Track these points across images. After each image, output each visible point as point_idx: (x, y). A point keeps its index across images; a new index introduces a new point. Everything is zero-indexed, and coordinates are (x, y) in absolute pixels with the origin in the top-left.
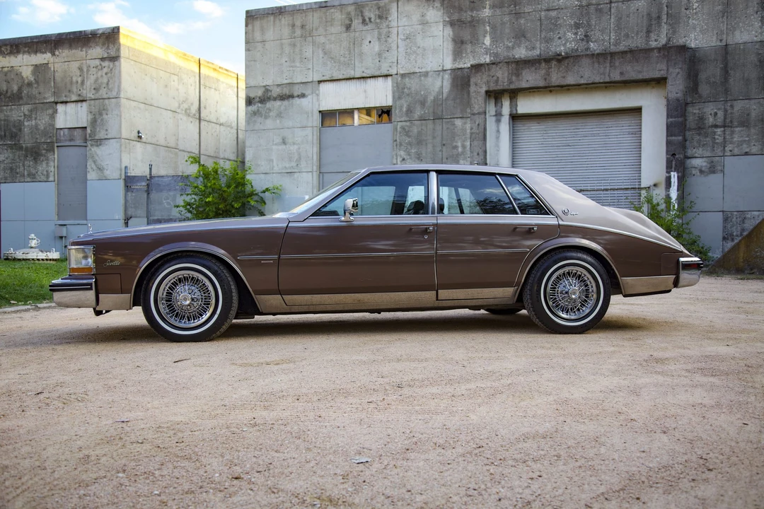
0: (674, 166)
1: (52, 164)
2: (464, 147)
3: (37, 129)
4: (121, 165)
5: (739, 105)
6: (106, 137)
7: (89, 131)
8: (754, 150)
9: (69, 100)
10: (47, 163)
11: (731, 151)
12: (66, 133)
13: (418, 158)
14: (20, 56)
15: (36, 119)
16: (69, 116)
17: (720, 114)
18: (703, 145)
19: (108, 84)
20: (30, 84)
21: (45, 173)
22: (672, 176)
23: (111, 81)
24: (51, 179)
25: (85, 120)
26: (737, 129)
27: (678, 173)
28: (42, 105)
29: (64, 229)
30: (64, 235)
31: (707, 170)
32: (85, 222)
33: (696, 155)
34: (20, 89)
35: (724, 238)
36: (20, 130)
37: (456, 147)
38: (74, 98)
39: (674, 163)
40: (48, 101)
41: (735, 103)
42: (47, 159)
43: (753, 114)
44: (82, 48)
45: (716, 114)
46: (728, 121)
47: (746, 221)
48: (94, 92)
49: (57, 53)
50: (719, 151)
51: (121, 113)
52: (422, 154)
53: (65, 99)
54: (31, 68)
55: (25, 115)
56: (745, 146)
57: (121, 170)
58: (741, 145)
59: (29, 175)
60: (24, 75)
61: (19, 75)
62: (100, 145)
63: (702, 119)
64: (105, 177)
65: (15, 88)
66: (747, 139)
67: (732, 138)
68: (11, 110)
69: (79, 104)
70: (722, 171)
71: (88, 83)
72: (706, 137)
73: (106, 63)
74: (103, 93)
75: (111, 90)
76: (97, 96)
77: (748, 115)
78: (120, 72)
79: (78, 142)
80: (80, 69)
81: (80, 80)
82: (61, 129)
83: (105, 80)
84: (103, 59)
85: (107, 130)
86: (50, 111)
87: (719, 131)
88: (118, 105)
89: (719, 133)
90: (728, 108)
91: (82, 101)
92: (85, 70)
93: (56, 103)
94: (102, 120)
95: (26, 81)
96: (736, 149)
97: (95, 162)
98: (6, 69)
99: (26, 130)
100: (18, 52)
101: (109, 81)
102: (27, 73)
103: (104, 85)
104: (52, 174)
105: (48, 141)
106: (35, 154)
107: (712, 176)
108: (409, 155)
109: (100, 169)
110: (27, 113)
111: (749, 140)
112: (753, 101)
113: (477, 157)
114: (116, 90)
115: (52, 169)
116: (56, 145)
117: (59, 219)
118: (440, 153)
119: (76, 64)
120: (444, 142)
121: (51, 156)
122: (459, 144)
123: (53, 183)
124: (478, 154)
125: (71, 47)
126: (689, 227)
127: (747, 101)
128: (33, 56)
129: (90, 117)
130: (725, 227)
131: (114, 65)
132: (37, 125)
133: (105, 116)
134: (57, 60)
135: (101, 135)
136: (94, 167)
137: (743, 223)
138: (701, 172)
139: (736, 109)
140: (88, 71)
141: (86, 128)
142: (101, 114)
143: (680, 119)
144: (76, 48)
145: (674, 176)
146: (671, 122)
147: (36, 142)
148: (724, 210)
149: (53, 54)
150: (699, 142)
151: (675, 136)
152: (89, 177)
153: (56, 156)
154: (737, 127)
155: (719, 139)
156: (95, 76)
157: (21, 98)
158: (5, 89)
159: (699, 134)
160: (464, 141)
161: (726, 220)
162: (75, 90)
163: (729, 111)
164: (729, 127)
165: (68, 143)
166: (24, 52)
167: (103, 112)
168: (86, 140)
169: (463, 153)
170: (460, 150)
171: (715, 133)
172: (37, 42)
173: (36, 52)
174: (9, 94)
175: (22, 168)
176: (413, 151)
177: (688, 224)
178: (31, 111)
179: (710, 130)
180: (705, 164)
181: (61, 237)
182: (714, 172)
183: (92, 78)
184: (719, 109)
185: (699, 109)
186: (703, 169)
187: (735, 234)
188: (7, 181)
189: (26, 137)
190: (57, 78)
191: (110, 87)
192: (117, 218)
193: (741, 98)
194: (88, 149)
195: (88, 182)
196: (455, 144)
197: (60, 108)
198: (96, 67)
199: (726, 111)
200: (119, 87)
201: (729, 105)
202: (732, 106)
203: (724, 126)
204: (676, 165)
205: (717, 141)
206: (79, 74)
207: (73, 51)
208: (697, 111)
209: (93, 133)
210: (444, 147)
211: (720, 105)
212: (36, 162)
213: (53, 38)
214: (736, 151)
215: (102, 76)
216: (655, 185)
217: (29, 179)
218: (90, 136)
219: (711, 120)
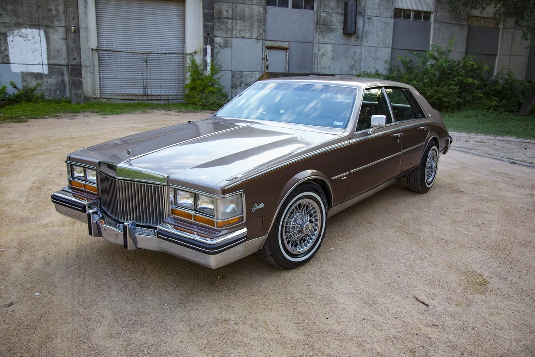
0: (208, 41)
2: (57, 10)
5: (240, 7)
8: (247, 35)
11: (235, 35)
13: (16, 16)
17: (230, 11)
18: (222, 29)
22: (208, 48)
26: (239, 22)
27: (211, 46)
31: (223, 45)
33: (218, 35)
35: (232, 87)
37: (50, 10)
39: (208, 39)
41: (238, 5)
43: (247, 14)
45: (228, 10)
46: (234, 15)
47: (243, 77)
50: (229, 34)
52: (18, 12)
56: (242, 32)
58: (241, 32)
63: (220, 12)
66: (244, 28)
67: (236, 27)
70: (231, 47)
72: (223, 24)
77: (244, 14)
87: (230, 21)
89: (230, 23)
90: (234, 8)
96: (238, 34)
107: (226, 49)
108: (6, 11)
111: (244, 29)
112: (246, 6)
113: (72, 21)
118: (36, 13)
120: (39, 5)
122: (53, 8)
124: (74, 19)
126: (219, 80)
127: (243, 5)
130: (232, 80)
137: (241, 78)
138: (220, 46)
139: (238, 9)
143: (212, 12)
145: (209, 48)
146: (207, 12)
148: (233, 70)
150: (219, 27)
151: (209, 22)
154: (238, 20)
155: (230, 27)
159: (219, 22)
160: (57, 6)
161: (233, 76)
163: (235, 10)
164: (234, 19)
169: (57, 15)
170: (54, 12)
171: (227, 22)
176: (10, 9)
177: (219, 79)
179: (225, 20)
180: (222, 41)
182: (227, 47)
184: (230, 8)
185: (219, 6)
186: (221, 44)
187: (237, 85)
193: (241, 3)
196: (49, 7)
199: (233, 9)
201: (235, 6)
202: (236, 7)
203: (232, 19)
204: (210, 41)
205: (229, 28)
208: (218, 7)
210: (40, 10)
211: (230, 5)
214: (238, 35)
216: (195, 52)
219: (225, 14)
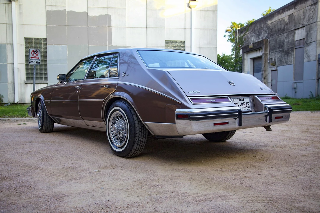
1: (292, 57)
3: (289, 42)
4: (316, 53)
6: (311, 41)
7: (305, 39)
9: (299, 27)
10: (291, 56)
12: (298, 42)
14: (285, 13)
15: (288, 38)
16: (299, 35)
19: (313, 16)
20: (287, 24)
21: (290, 61)
23: (314, 15)
24: (292, 63)
25: (304, 35)
28: (290, 32)
29: (295, 84)
30: (295, 87)
32: (302, 81)
34: (284, 27)
36: (284, 44)
38: (301, 26)
40: (292, 29)
42: (291, 55)
44: (305, 2)
48: (308, 21)
49: (296, 8)
51: (317, 29)
53: (297, 27)
54: (288, 17)
55: (285, 37)
57: (316, 56)
59: (286, 62)
60: (286, 20)
61: (284, 21)
62: (309, 45)
64: (310, 60)
65: (283, 26)
68: (281, 36)
69: (303, 28)
71: (306, 18)
73: (312, 7)
74: (311, 21)
75: (314, 19)
76: (309, 23)
78: (318, 9)
79: (302, 46)
80: (304, 12)
81: (303, 17)
82: (296, 41)
83: (312, 15)
84: (311, 5)
85: (312, 38)
86: (293, 34)
88: (316, 25)
91: (304, 27)
92: (305, 12)
93: (295, 30)
94: (310, 34)
95: (286, 23)
97: (307, 53)
98: (281, 20)
99: (285, 43)
100: (284, 11)
101: (313, 15)
102: (286, 19)
103: (311, 17)
104: (292, 61)
105: (292, 47)
106: (288, 53)
109: (309, 57)
110: (286, 36)
114: (316, 18)
115: (292, 59)
116: (294, 48)
117: (295, 80)
119: (302, 11)
121: (292, 54)
123: (293, 65)
125: (301, 4)
128: (289, 11)
129: (306, 33)
131: (316, 7)
132: (289, 41)
133: (311, 32)
134: (296, 11)
135: (309, 41)
136: (306, 56)
140: (306, 12)
141: (304, 39)
142: (310, 31)
144: (302, 4)
147: (288, 48)
149: (295, 9)
152: (305, 61)
153: (294, 53)
156: (309, 14)
157: (284, 30)
158: (280, 28)
162: (301, 22)
165: (298, 47)
166: (286, 11)
167: (311, 30)
168: (304, 44)
172: (290, 5)
173: (289, 10)
174: (281, 29)
175: (284, 60)
178: (287, 35)
181: (294, 88)
183: (308, 15)
188: (280, 65)
189: (285, 47)
190: (296, 19)
191: (314, 17)
192: (314, 78)
194: (305, 48)
195: (304, 63)
197: (297, 32)
198: (309, 10)
200: (317, 16)
206: (303, 15)
207: (302, 5)
209: (307, 40)
212: (288, 57)
213: (295, 2)
215: (311, 13)
217: (285, 64)
218: (306, 42)
